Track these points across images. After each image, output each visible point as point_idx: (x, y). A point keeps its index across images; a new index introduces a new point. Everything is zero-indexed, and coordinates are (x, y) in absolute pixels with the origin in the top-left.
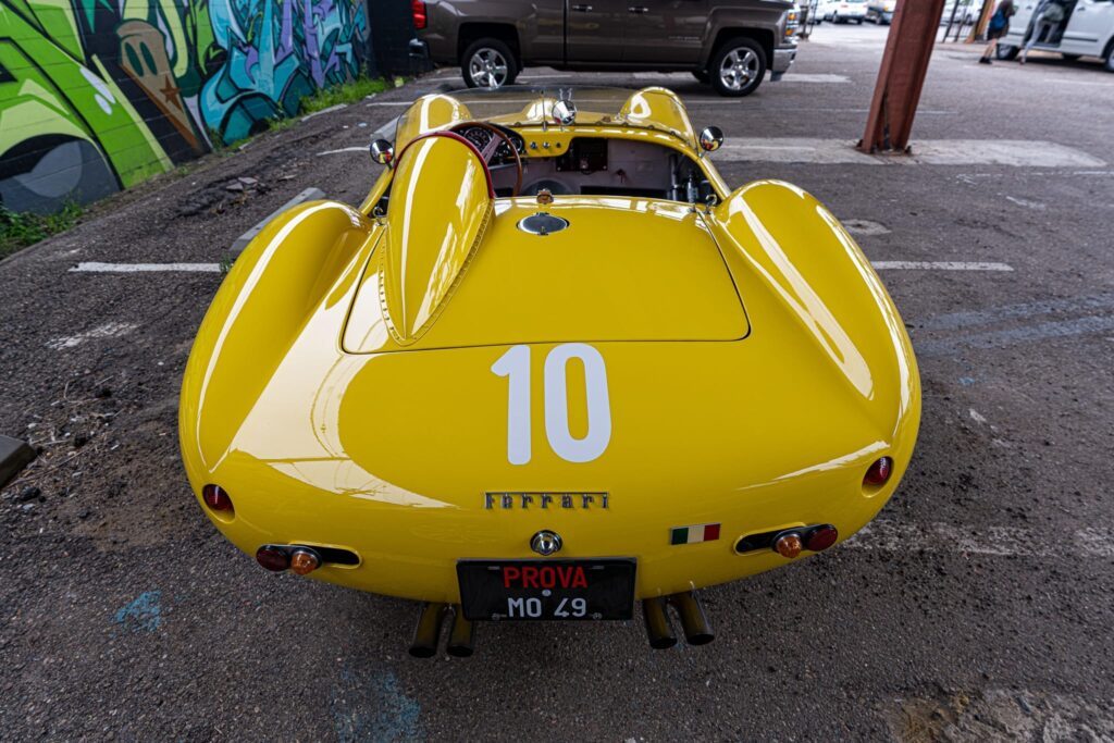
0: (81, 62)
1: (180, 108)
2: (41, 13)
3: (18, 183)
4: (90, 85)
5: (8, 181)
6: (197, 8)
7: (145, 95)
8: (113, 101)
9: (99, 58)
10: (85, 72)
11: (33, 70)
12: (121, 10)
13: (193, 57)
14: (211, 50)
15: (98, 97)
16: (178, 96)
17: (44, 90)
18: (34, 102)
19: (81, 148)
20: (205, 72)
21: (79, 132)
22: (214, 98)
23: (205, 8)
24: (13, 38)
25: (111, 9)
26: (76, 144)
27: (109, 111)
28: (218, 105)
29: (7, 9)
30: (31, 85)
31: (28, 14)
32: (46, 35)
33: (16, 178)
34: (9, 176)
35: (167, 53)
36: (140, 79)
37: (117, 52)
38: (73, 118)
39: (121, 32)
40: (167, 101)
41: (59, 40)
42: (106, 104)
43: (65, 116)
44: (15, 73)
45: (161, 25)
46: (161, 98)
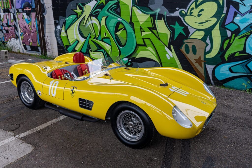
0: (166, 46)
1: (201, 66)
2: (160, 34)
3: (137, 64)
4: (166, 52)
5: (136, 63)
6: (237, 38)
7: (186, 59)
8: (172, 57)
9: (173, 46)
10: (167, 49)
11: (152, 46)
12: (189, 36)
13: (221, 53)
14: (238, 53)
15: (167, 55)
16: (203, 63)
17: (152, 49)
18: (149, 51)
19: (155, 63)
20: (227, 60)
21: (157, 60)
22: (227, 69)
23: (245, 38)
24: (150, 39)
25: (185, 35)
26: (155, 62)
27: (169, 59)
28: (229, 72)
29: (152, 33)
30: (150, 48)
31: (157, 35)
32: (159, 39)
33: (137, 63)
34: (136, 62)
35: (205, 50)
36: (187, 54)
37: (181, 46)
38: (157, 57)
39: (185, 41)
40: (196, 63)
41: (163, 41)
42: (169, 57)
43: (155, 56)
44: (147, 45)
45: (208, 41)
46: (194, 62)
